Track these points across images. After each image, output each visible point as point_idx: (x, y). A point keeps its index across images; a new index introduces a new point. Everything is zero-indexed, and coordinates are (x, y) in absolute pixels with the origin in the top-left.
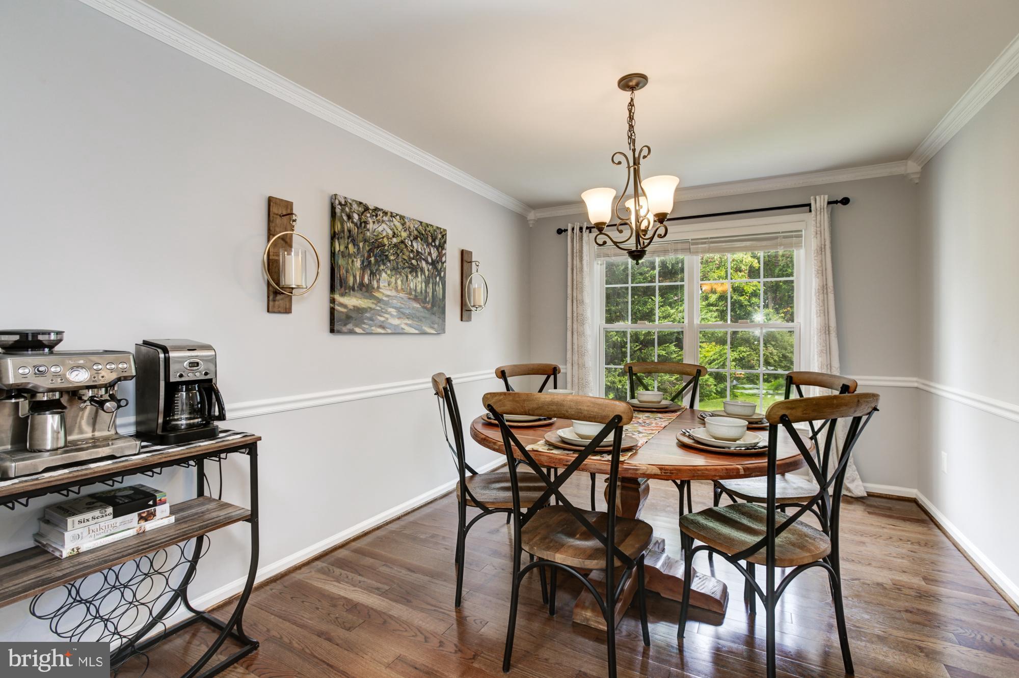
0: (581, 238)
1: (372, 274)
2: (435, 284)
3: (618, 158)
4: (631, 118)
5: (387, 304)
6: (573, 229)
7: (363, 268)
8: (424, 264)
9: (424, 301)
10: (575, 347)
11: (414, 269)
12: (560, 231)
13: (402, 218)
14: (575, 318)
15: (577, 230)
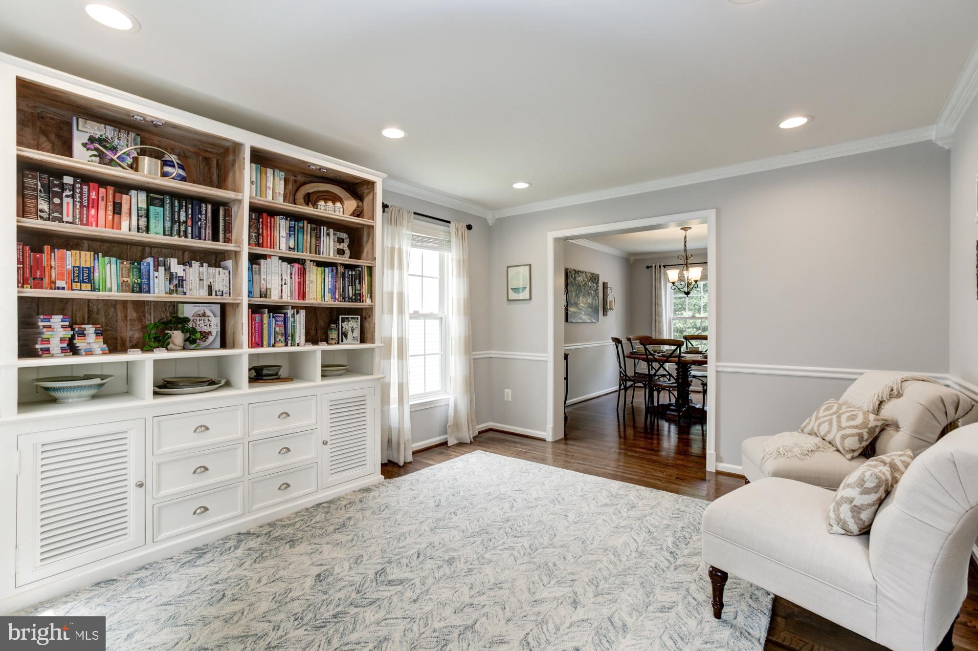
0: (660, 271)
1: (578, 298)
2: (596, 300)
3: (680, 257)
4: (685, 242)
5: (581, 310)
6: (655, 266)
7: (575, 296)
8: (592, 292)
9: (592, 308)
10: (657, 328)
11: (589, 294)
12: (648, 267)
13: (586, 273)
14: (657, 314)
15: (658, 267)
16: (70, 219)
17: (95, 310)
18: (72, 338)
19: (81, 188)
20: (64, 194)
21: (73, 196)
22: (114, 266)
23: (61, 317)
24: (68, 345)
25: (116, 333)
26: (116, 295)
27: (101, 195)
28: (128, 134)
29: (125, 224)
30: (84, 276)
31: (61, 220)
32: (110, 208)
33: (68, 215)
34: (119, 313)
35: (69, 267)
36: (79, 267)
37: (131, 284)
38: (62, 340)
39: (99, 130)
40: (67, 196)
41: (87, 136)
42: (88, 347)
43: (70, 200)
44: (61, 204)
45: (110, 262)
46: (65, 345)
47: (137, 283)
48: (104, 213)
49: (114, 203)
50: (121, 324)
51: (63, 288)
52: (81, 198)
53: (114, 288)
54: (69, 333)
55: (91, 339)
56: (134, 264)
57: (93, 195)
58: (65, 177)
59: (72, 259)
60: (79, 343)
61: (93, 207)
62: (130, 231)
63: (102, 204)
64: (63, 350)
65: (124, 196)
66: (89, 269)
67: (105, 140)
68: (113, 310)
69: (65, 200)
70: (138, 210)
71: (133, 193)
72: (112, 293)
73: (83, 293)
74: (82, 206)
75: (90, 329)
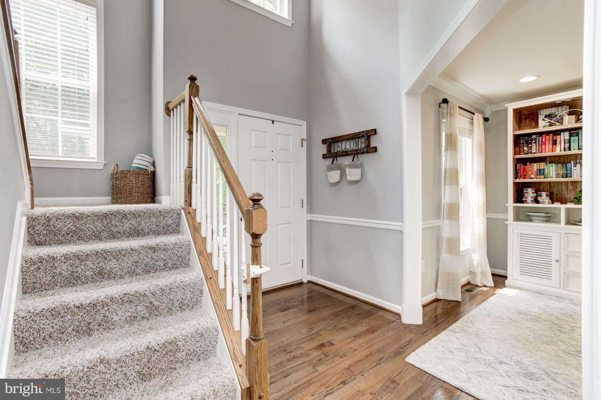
16: (535, 151)
17: (552, 185)
18: (537, 197)
19: (539, 138)
20: (533, 142)
21: (536, 143)
22: (554, 167)
23: (531, 189)
24: (534, 200)
25: (562, 195)
26: (555, 179)
27: (547, 139)
28: (562, 107)
29: (558, 149)
30: (541, 172)
31: (531, 153)
32: (551, 143)
33: (534, 150)
34: (564, 187)
35: (535, 170)
36: (539, 169)
37: (562, 174)
38: (532, 197)
39: (549, 111)
40: (534, 143)
41: (544, 116)
42: (543, 201)
43: (535, 144)
44: (532, 147)
45: (552, 166)
46: (533, 200)
47: (565, 174)
48: (549, 146)
49: (553, 140)
50: (565, 192)
51: (533, 178)
52: (539, 142)
53: (554, 176)
54: (535, 195)
55: (544, 197)
56: (563, 165)
57: (544, 140)
58: (533, 136)
59: (536, 166)
60: (539, 199)
61: (544, 145)
62: (561, 151)
63: (547, 142)
64: (532, 201)
65: (558, 136)
66: (543, 169)
67: (552, 114)
68: (560, 185)
69: (533, 144)
70: (564, 141)
71: (562, 133)
72: (553, 179)
73: (541, 179)
74: (539, 145)
75: (544, 194)
